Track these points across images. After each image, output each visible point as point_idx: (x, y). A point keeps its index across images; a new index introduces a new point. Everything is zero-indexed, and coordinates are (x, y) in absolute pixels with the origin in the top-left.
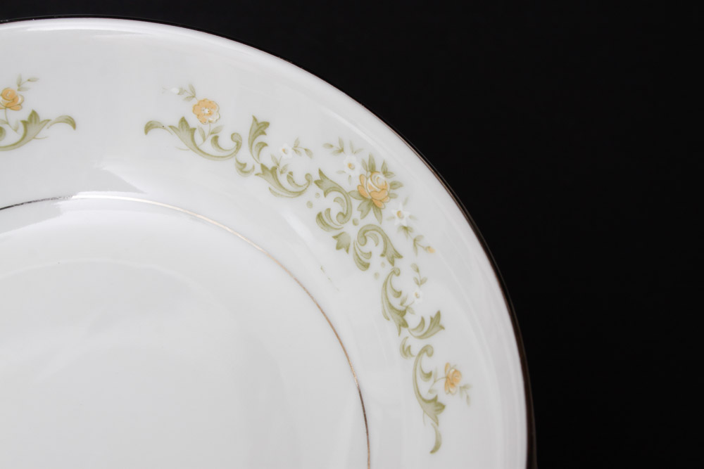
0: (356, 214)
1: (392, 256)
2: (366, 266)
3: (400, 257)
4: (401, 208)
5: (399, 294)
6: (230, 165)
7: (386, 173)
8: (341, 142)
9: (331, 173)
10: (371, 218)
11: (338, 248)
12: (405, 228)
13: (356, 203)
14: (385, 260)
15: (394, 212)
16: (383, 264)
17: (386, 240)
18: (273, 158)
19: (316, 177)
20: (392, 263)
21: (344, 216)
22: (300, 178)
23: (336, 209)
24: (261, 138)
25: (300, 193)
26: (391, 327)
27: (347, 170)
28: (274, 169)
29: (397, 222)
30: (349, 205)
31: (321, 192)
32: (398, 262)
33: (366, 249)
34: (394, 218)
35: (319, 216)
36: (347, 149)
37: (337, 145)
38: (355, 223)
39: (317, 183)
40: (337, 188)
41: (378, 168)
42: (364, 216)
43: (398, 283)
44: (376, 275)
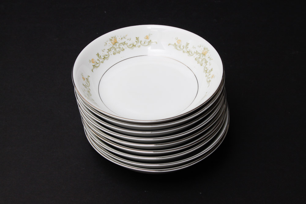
0: (116, 47)
1: (124, 43)
2: (124, 49)
3: (125, 42)
4: (118, 38)
5: (130, 45)
6: (101, 64)
7: (113, 38)
8: (105, 43)
9: (109, 48)
10: (117, 44)
11: (119, 53)
12: (122, 39)
13: (114, 46)
14: (124, 45)
15: (119, 39)
16: (125, 46)
17: (122, 43)
18: (103, 56)
19: (108, 51)
20: (125, 44)
21: (115, 49)
22: (107, 54)
23: (114, 50)
24: (100, 56)
25: (109, 55)
26: (135, 48)
27: (109, 44)
28: (104, 57)
29: (120, 40)
30: (114, 47)
31: (110, 51)
32: (126, 43)
33: (121, 48)
34: (119, 40)
35: (114, 54)
36: (107, 43)
37: (105, 44)
38: (117, 48)
39: (109, 51)
40: (111, 48)
41: (111, 38)
42: (116, 46)
43: (129, 44)
44: (126, 48)
